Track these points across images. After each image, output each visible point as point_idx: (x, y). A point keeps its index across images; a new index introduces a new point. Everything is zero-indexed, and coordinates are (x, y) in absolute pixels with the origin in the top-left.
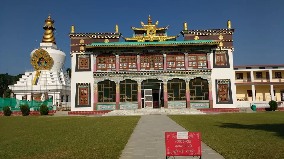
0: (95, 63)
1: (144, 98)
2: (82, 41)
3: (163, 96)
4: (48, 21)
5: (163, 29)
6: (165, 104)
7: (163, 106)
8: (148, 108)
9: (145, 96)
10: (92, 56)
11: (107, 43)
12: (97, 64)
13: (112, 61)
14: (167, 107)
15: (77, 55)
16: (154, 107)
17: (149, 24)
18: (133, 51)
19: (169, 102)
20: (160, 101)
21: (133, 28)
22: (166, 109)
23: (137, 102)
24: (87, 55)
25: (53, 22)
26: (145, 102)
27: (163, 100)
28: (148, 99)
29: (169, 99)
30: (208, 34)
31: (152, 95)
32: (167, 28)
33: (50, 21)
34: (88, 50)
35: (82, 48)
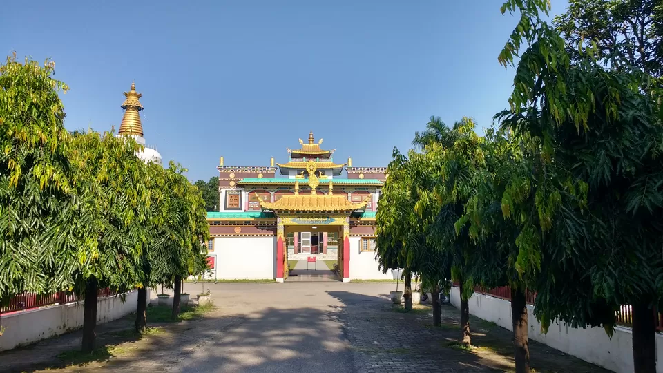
0: (247, 201)
1: (302, 242)
2: (232, 176)
3: (322, 240)
4: (131, 94)
5: (327, 152)
6: (324, 249)
7: (322, 251)
8: (305, 253)
9: (302, 239)
10: (243, 193)
11: (261, 180)
12: (249, 201)
13: (265, 198)
14: (326, 253)
15: (226, 191)
16: (311, 253)
17: (310, 143)
18: (290, 188)
19: (329, 247)
20: (319, 245)
21: (290, 151)
22: (325, 255)
23: (293, 247)
24: (238, 191)
25: (139, 96)
26: (302, 246)
27: (322, 244)
28: (305, 243)
29: (329, 244)
30: (374, 172)
31: (310, 239)
32: (332, 151)
33: (135, 95)
34: (238, 186)
35: (232, 183)
